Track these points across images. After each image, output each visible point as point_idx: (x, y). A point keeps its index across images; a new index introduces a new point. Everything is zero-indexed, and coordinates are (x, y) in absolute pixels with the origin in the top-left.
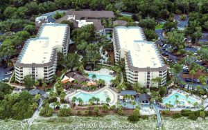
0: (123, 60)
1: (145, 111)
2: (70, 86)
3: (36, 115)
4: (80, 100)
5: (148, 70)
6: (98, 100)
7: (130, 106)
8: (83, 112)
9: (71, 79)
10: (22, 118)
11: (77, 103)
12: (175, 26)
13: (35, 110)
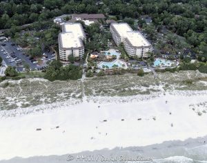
0: (122, 43)
1: (145, 70)
2: (96, 60)
3: (84, 77)
4: (107, 67)
5: (142, 48)
6: (117, 66)
7: (136, 68)
8: (111, 73)
9: (96, 56)
10: (76, 79)
11: (105, 69)
12: (144, 22)
13: (82, 74)
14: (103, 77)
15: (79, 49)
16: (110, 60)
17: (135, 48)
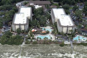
0: (56, 23)
1: (66, 42)
2: (35, 33)
3: (24, 44)
4: (40, 38)
6: (47, 38)
7: (60, 41)
8: (42, 43)
9: (36, 30)
10: (18, 45)
11: (39, 39)
13: (23, 42)
14: (36, 45)
15: (24, 25)
16: (44, 34)
17: (63, 27)
